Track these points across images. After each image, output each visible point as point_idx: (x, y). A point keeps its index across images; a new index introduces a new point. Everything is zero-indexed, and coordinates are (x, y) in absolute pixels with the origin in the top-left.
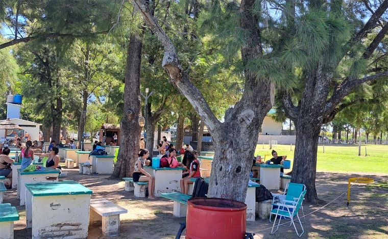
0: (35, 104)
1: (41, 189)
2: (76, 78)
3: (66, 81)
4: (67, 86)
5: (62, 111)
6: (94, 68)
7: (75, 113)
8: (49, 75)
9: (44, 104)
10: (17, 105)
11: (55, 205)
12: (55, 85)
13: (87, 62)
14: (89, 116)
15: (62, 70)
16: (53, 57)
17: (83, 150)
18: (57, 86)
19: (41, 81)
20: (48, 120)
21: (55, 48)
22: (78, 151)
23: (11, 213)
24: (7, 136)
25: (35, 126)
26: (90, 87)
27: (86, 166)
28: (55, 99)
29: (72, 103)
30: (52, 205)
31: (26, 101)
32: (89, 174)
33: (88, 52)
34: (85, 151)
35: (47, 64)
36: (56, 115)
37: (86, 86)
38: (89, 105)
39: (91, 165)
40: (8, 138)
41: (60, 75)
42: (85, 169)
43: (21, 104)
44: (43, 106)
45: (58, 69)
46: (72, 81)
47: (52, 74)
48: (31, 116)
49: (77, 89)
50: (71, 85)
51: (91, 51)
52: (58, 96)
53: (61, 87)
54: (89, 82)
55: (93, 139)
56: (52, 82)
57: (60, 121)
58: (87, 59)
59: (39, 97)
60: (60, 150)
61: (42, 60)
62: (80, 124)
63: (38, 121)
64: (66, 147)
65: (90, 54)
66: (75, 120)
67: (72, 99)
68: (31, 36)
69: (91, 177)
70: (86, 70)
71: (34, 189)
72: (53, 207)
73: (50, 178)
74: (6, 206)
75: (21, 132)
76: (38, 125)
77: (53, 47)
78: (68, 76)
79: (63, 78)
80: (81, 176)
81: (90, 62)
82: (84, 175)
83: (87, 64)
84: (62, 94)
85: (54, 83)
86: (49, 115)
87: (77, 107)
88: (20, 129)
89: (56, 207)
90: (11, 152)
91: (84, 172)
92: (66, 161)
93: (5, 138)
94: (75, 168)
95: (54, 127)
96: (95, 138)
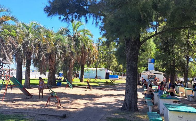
0: (161, 63)
1: (172, 108)
2: (182, 49)
3: (177, 51)
4: (178, 53)
5: (175, 67)
6: (193, 43)
7: (182, 68)
8: (168, 49)
9: (166, 63)
10: (153, 64)
11: (180, 117)
12: (172, 53)
13: (188, 40)
14: (190, 69)
15: (175, 45)
16: (171, 40)
17: (187, 88)
18: (173, 54)
19: (165, 52)
20: (168, 71)
21: (171, 35)
22: (185, 88)
23: (159, 118)
24: (149, 78)
25: (161, 74)
26: (191, 53)
27: (191, 97)
28: (172, 60)
29: (181, 62)
30: (178, 117)
31: (156, 62)
32: (193, 101)
33: (189, 35)
34: (188, 88)
35: (167, 43)
36: (172, 69)
37: (188, 53)
38: (190, 63)
39: (194, 97)
40: (149, 79)
41: (174, 48)
42: (190, 99)
43: (154, 63)
44: (166, 64)
45: (173, 45)
46: (180, 51)
47: (170, 48)
48: (159, 69)
49: (183, 55)
50: (180, 53)
51: (190, 34)
52: (173, 59)
53: (175, 54)
54: (190, 51)
55: (193, 82)
56: (170, 52)
57: (174, 72)
58: (188, 39)
59: (164, 60)
60: (176, 87)
61: (165, 41)
62: (185, 73)
63: (163, 72)
64: (178, 85)
65: (190, 36)
66: (182, 71)
67: (181, 60)
68: (163, 31)
69: (194, 103)
70: (188, 44)
71: (169, 107)
72: (180, 118)
73: (174, 102)
74: (155, 113)
75: (155, 77)
76: (163, 74)
77: (170, 34)
78: (178, 48)
79: (176, 50)
80: (189, 102)
81: (190, 40)
82: (190, 101)
83: (188, 41)
84: (175, 58)
85: (171, 53)
86: (169, 69)
87: (183, 64)
88: (154, 75)
89: (181, 118)
90: (153, 86)
91: (190, 100)
92: (179, 93)
93: (148, 79)
94: (184, 97)
95: (171, 75)
96: (193, 81)
